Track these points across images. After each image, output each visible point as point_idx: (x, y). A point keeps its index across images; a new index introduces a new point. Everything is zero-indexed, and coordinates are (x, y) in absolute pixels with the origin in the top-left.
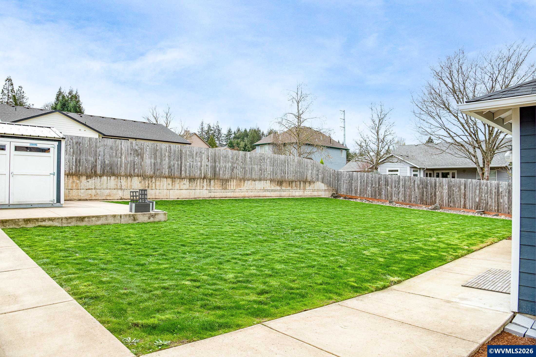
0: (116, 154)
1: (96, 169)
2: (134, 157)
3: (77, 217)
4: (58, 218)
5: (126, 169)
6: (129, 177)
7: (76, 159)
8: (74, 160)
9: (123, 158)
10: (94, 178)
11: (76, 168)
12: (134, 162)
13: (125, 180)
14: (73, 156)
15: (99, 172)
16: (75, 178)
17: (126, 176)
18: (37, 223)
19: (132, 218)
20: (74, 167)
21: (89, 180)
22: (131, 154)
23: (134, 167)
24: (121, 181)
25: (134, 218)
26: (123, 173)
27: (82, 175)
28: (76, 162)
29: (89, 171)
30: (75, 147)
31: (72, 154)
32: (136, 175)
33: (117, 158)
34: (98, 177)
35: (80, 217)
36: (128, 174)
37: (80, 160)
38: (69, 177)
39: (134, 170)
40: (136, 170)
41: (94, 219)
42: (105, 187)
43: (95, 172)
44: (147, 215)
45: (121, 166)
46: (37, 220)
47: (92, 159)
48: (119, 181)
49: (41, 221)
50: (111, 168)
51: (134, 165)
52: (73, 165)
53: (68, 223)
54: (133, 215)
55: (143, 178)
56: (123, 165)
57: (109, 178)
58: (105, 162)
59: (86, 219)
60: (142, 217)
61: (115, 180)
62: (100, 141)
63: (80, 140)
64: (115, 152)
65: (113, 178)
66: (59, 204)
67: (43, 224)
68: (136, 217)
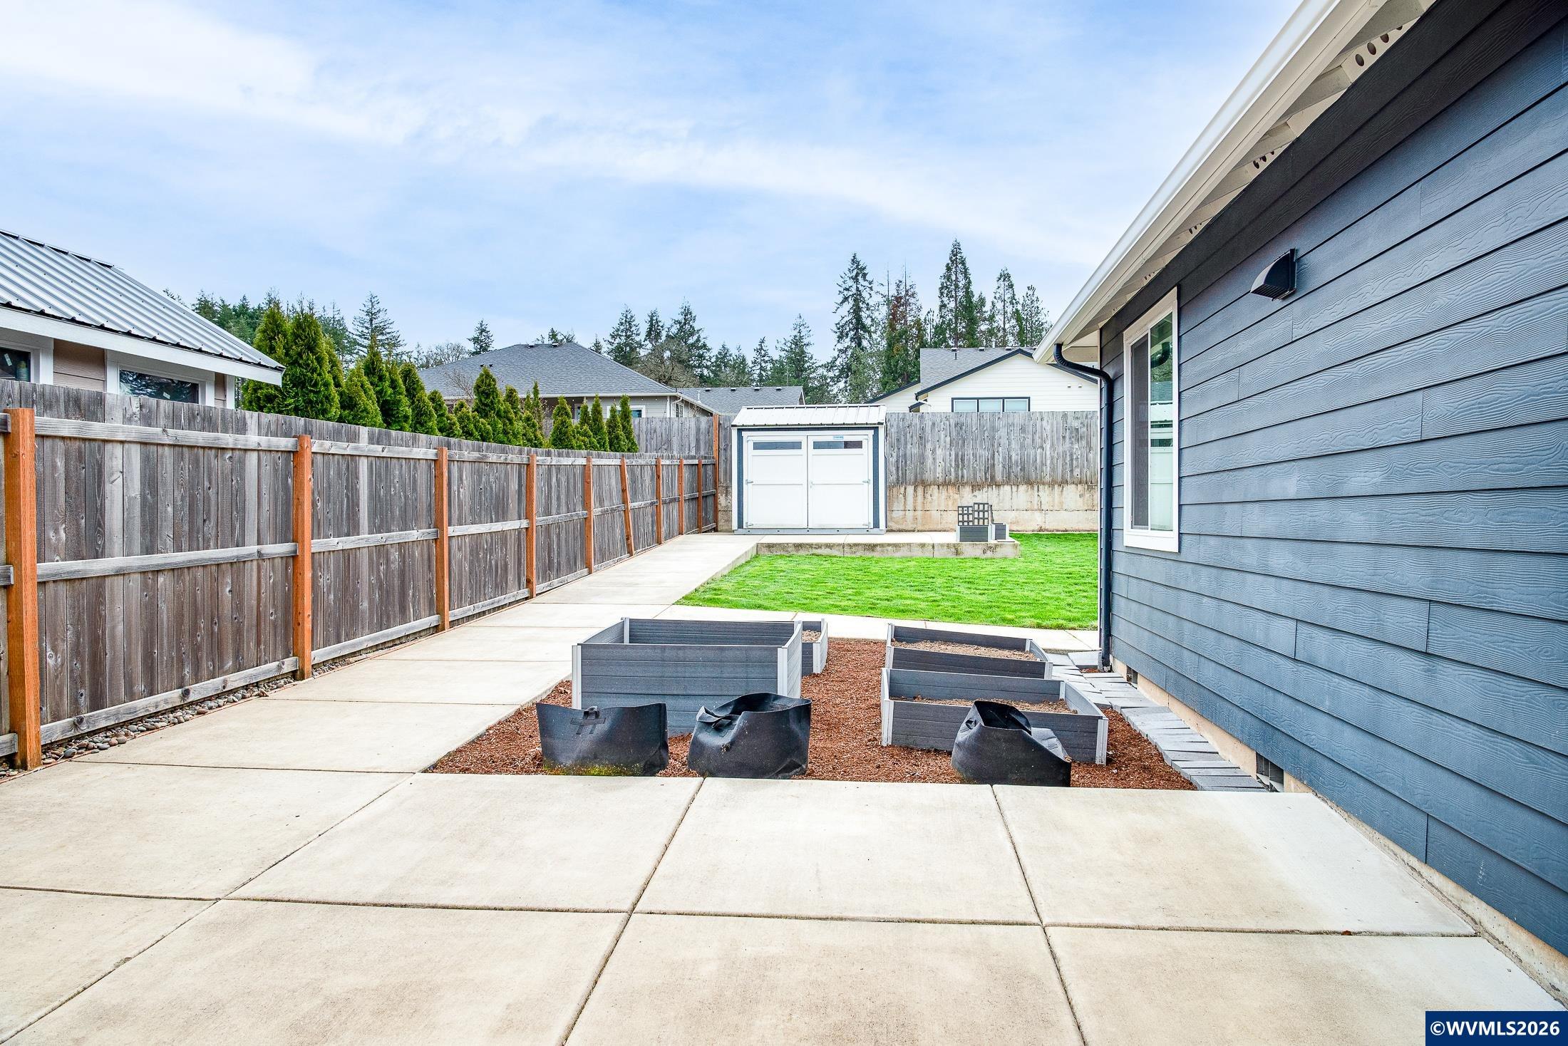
0: (1033, 440)
1: (994, 471)
2: (1072, 443)
3: (865, 545)
4: (839, 545)
5: (1053, 470)
6: (1056, 486)
7: (957, 455)
8: (953, 456)
9: (1049, 446)
10: (985, 489)
11: (956, 472)
12: (1071, 455)
13: (1047, 492)
14: (951, 450)
15: (999, 478)
16: (951, 490)
17: (1052, 484)
18: (810, 550)
19: (953, 550)
20: (953, 470)
21: (977, 493)
22: (1064, 437)
23: (1072, 465)
24: (1040, 494)
25: (957, 550)
26: (1048, 479)
27: (963, 485)
28: (956, 460)
29: (980, 476)
30: (954, 434)
31: (948, 446)
32: (1076, 481)
33: (1034, 448)
34: (994, 486)
35: (870, 545)
36: (1060, 479)
37: (963, 456)
38: (941, 488)
39: (1072, 471)
40: (1077, 472)
41: (890, 548)
42: (1007, 507)
43: (993, 477)
44: (980, 547)
45: (1043, 464)
46: (811, 546)
47: (986, 454)
48: (1036, 493)
49: (816, 548)
50: (1023, 469)
51: (1072, 460)
52: (951, 465)
53: (852, 553)
54: (954, 545)
55: (1088, 486)
56: (1048, 462)
57: (1014, 488)
58: (1010, 458)
59: (878, 548)
60: (970, 549)
61: (1027, 491)
62: (999, 418)
63: (963, 419)
64: (1030, 436)
65: (1023, 488)
66: (876, 530)
67: (818, 551)
68: (959, 548)
